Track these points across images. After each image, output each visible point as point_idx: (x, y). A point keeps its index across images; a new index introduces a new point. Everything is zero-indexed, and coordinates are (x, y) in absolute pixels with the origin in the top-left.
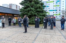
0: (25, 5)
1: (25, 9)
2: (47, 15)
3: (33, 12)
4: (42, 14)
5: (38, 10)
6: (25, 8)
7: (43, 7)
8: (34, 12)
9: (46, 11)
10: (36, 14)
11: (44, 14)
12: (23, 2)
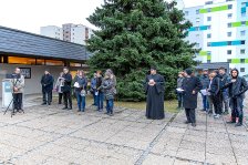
0: (107, 22)
1: (104, 38)
2: (196, 63)
3: (135, 51)
4: (173, 58)
5: (158, 40)
6: (106, 36)
7: (182, 27)
8: (140, 52)
9: (191, 46)
10: (149, 56)
11: (183, 56)
12: (98, 10)
